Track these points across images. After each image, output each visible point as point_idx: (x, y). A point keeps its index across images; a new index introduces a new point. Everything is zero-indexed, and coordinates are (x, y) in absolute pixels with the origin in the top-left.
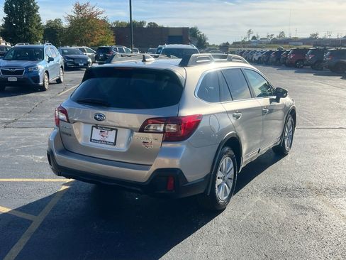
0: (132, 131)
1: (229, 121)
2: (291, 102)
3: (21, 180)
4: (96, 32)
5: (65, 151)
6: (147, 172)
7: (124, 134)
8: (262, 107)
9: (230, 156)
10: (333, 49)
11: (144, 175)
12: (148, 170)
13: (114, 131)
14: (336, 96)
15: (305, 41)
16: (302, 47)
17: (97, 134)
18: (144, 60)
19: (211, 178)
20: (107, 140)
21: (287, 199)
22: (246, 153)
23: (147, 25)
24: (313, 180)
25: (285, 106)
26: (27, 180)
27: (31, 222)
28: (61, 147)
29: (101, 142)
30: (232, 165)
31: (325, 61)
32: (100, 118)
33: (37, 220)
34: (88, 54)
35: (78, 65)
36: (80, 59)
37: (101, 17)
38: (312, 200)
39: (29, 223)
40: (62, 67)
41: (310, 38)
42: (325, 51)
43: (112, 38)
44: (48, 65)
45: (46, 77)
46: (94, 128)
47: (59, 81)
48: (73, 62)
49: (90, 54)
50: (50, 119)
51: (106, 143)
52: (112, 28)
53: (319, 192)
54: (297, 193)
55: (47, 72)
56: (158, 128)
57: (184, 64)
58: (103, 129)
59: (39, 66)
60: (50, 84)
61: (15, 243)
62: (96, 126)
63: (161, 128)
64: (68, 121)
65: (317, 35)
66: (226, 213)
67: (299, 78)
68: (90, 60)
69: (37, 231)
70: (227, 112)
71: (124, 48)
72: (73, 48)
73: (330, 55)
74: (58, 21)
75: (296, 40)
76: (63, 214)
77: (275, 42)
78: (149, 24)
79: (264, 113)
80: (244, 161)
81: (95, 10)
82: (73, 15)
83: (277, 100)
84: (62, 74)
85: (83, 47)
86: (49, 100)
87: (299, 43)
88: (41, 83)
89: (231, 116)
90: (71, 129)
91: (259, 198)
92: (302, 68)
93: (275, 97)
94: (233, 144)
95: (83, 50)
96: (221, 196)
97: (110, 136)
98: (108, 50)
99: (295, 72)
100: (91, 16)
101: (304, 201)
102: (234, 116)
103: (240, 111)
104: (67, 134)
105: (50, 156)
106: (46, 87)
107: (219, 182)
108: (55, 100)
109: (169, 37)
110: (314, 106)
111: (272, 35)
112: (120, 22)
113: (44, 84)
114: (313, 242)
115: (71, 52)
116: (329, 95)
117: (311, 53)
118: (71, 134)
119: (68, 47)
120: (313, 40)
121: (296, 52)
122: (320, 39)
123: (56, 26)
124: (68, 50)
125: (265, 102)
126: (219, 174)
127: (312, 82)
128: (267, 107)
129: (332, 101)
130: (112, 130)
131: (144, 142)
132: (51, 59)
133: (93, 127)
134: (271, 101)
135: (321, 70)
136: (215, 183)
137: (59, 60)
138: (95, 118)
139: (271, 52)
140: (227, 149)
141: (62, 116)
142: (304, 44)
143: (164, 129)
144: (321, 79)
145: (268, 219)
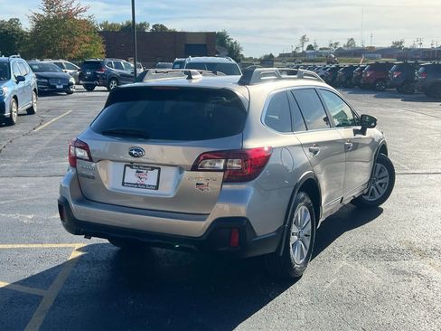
0: (181, 169)
1: (305, 157)
2: (381, 134)
3: (10, 246)
4: (76, 38)
5: (85, 199)
6: (204, 223)
7: (169, 175)
8: (345, 140)
9: (307, 205)
10: (429, 63)
11: (198, 228)
12: (204, 220)
13: (156, 171)
14: (436, 130)
15: (384, 52)
16: (383, 60)
17: (131, 176)
18: (190, 78)
19: (284, 233)
20: (146, 183)
21: (383, 263)
22: (326, 202)
23: (151, 27)
24: (414, 240)
25: (373, 139)
26: (18, 246)
27: (41, 297)
28: (78, 194)
29: (137, 185)
30: (309, 217)
31: (417, 81)
32: (138, 153)
33: (49, 295)
34: (69, 71)
35: (55, 87)
36: (57, 78)
37: (83, 16)
38: (415, 263)
39: (38, 299)
40: (35, 90)
41: (392, 49)
42: (416, 66)
43: (101, 48)
44: (17, 87)
45: (14, 104)
46: (127, 168)
47: (30, 111)
48: (48, 84)
49: (71, 71)
50: (29, 165)
51: (145, 186)
52: (100, 33)
53: (423, 254)
54: (395, 255)
55: (15, 97)
56: (217, 165)
57: (244, 82)
58: (141, 168)
59: (5, 89)
60: (19, 115)
61: (28, 322)
62: (131, 165)
63: (221, 165)
64: (91, 159)
65: (401, 43)
66: (303, 281)
67: (381, 105)
68: (72, 80)
69: (52, 308)
70: (302, 145)
71: (123, 62)
72: (46, 62)
73: (424, 72)
74: (14, 22)
75: (371, 51)
76: (83, 287)
77: (341, 53)
78: (154, 26)
79: (347, 148)
80: (324, 211)
81: (74, 5)
82: (42, 13)
83: (363, 132)
84: (35, 101)
85: (61, 61)
86: (22, 138)
87: (376, 55)
88: (7, 114)
89: (307, 150)
90: (95, 169)
91: (345, 263)
92: (383, 91)
93: (359, 128)
94: (311, 188)
95: (61, 66)
96: (296, 258)
97: (151, 178)
98: (98, 65)
99: (376, 97)
100: (69, 15)
101: (404, 265)
102: (310, 151)
103: (318, 144)
104: (89, 177)
105: (63, 207)
106: (15, 119)
107: (294, 239)
108: (30, 138)
109: (187, 46)
110: (407, 144)
111: (336, 44)
112: (110, 23)
113: (11, 115)
114: (422, 313)
115: (43, 68)
116: (426, 128)
117: (397, 70)
118: (94, 177)
119: (38, 61)
120: (396, 50)
121: (376, 67)
122: (406, 49)
123: (13, 30)
124: (38, 65)
125: (346, 133)
126: (294, 229)
127: (400, 110)
128: (350, 140)
129: (430, 137)
130: (153, 169)
131: (197, 184)
132: (20, 79)
133: (126, 166)
134: (356, 132)
135: (410, 94)
136: (289, 241)
137: (31, 79)
138: (131, 154)
139: (338, 68)
140: (302, 195)
141: (81, 153)
142: (382, 57)
143: (225, 166)
144: (413, 107)
145: (359, 287)
